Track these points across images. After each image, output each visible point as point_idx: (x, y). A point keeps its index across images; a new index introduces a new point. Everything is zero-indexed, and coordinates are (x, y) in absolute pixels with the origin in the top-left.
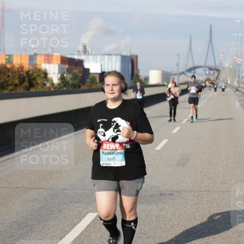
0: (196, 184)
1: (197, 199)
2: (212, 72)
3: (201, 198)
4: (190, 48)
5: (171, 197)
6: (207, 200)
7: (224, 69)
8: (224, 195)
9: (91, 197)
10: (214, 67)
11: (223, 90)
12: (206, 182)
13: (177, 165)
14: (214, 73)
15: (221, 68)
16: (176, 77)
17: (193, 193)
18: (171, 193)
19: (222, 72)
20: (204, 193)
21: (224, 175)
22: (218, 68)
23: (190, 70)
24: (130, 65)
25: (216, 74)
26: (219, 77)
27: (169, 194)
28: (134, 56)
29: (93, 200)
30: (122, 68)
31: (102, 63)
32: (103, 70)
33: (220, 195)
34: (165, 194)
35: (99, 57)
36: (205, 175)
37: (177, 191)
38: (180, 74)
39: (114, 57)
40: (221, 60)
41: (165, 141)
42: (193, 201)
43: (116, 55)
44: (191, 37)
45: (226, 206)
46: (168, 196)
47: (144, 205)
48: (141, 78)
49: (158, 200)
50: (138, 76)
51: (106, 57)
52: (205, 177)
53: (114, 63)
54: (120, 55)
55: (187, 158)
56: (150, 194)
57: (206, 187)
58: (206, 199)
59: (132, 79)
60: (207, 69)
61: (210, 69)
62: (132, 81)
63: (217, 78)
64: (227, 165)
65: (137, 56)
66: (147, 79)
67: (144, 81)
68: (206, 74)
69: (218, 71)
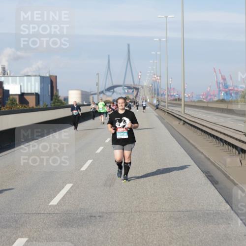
0: (126, 205)
1: (128, 220)
2: (131, 91)
3: (132, 219)
4: (109, 67)
5: (101, 219)
6: (138, 222)
7: (142, 87)
8: (155, 215)
9: (20, 221)
10: (133, 86)
11: (144, 108)
12: (135, 202)
13: (105, 186)
14: (133, 91)
15: (140, 87)
16: (95, 96)
17: (123, 214)
18: (101, 214)
19: (141, 90)
20: (135, 214)
21: (153, 194)
22: (137, 87)
23: (109, 89)
24: (49, 85)
25: (135, 93)
26: (138, 95)
27: (99, 216)
28: (53, 76)
29: (22, 225)
30: (42, 89)
31: (22, 84)
32: (22, 92)
33: (151, 215)
34: (95, 217)
35: (18, 78)
36: (134, 195)
37: (106, 213)
38: (100, 93)
39: (33, 78)
40: (140, 79)
41: (90, 162)
42: (124, 223)
43: (36, 76)
44: (109, 56)
45: (158, 227)
46: (98, 218)
47: (74, 229)
48: (60, 98)
49: (88, 223)
50: (57, 96)
51: (25, 78)
52: (133, 197)
53: (33, 84)
54: (40, 76)
55: (113, 178)
56: (80, 217)
57: (136, 207)
58: (137, 220)
59: (52, 99)
60: (125, 88)
61: (129, 88)
62: (52, 102)
63: (136, 96)
64: (154, 184)
65: (56, 77)
66: (66, 99)
67: (63, 101)
68: (125, 93)
69: (137, 89)
